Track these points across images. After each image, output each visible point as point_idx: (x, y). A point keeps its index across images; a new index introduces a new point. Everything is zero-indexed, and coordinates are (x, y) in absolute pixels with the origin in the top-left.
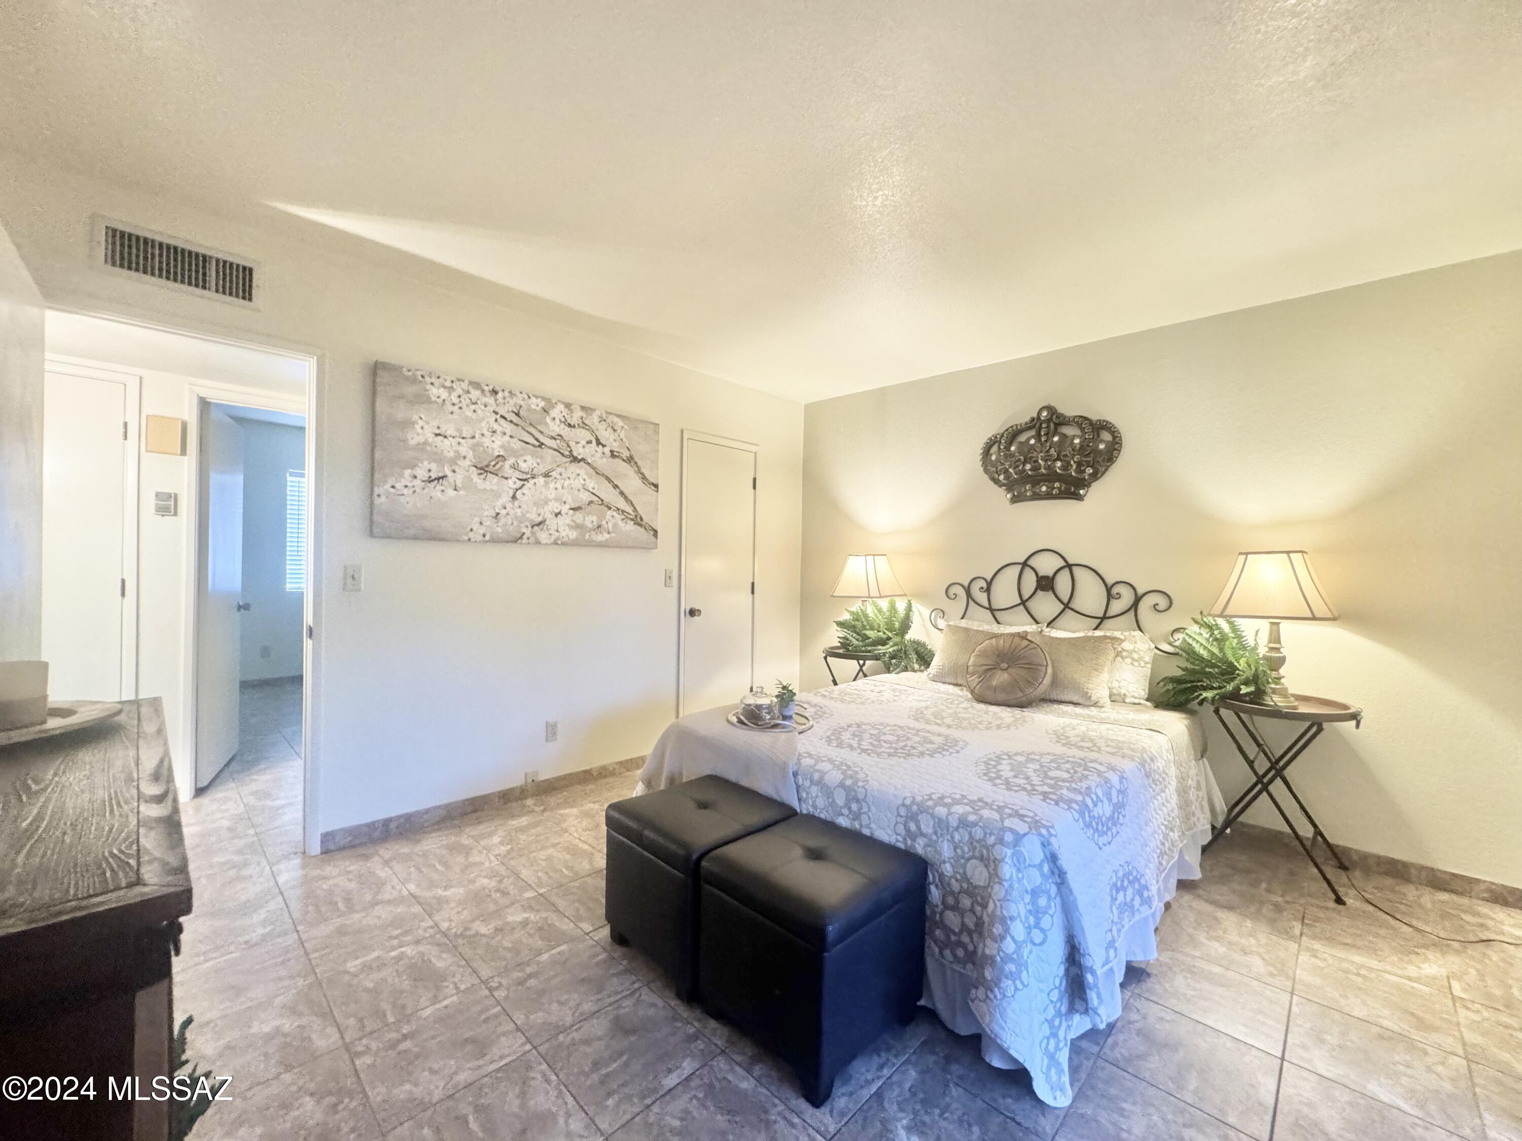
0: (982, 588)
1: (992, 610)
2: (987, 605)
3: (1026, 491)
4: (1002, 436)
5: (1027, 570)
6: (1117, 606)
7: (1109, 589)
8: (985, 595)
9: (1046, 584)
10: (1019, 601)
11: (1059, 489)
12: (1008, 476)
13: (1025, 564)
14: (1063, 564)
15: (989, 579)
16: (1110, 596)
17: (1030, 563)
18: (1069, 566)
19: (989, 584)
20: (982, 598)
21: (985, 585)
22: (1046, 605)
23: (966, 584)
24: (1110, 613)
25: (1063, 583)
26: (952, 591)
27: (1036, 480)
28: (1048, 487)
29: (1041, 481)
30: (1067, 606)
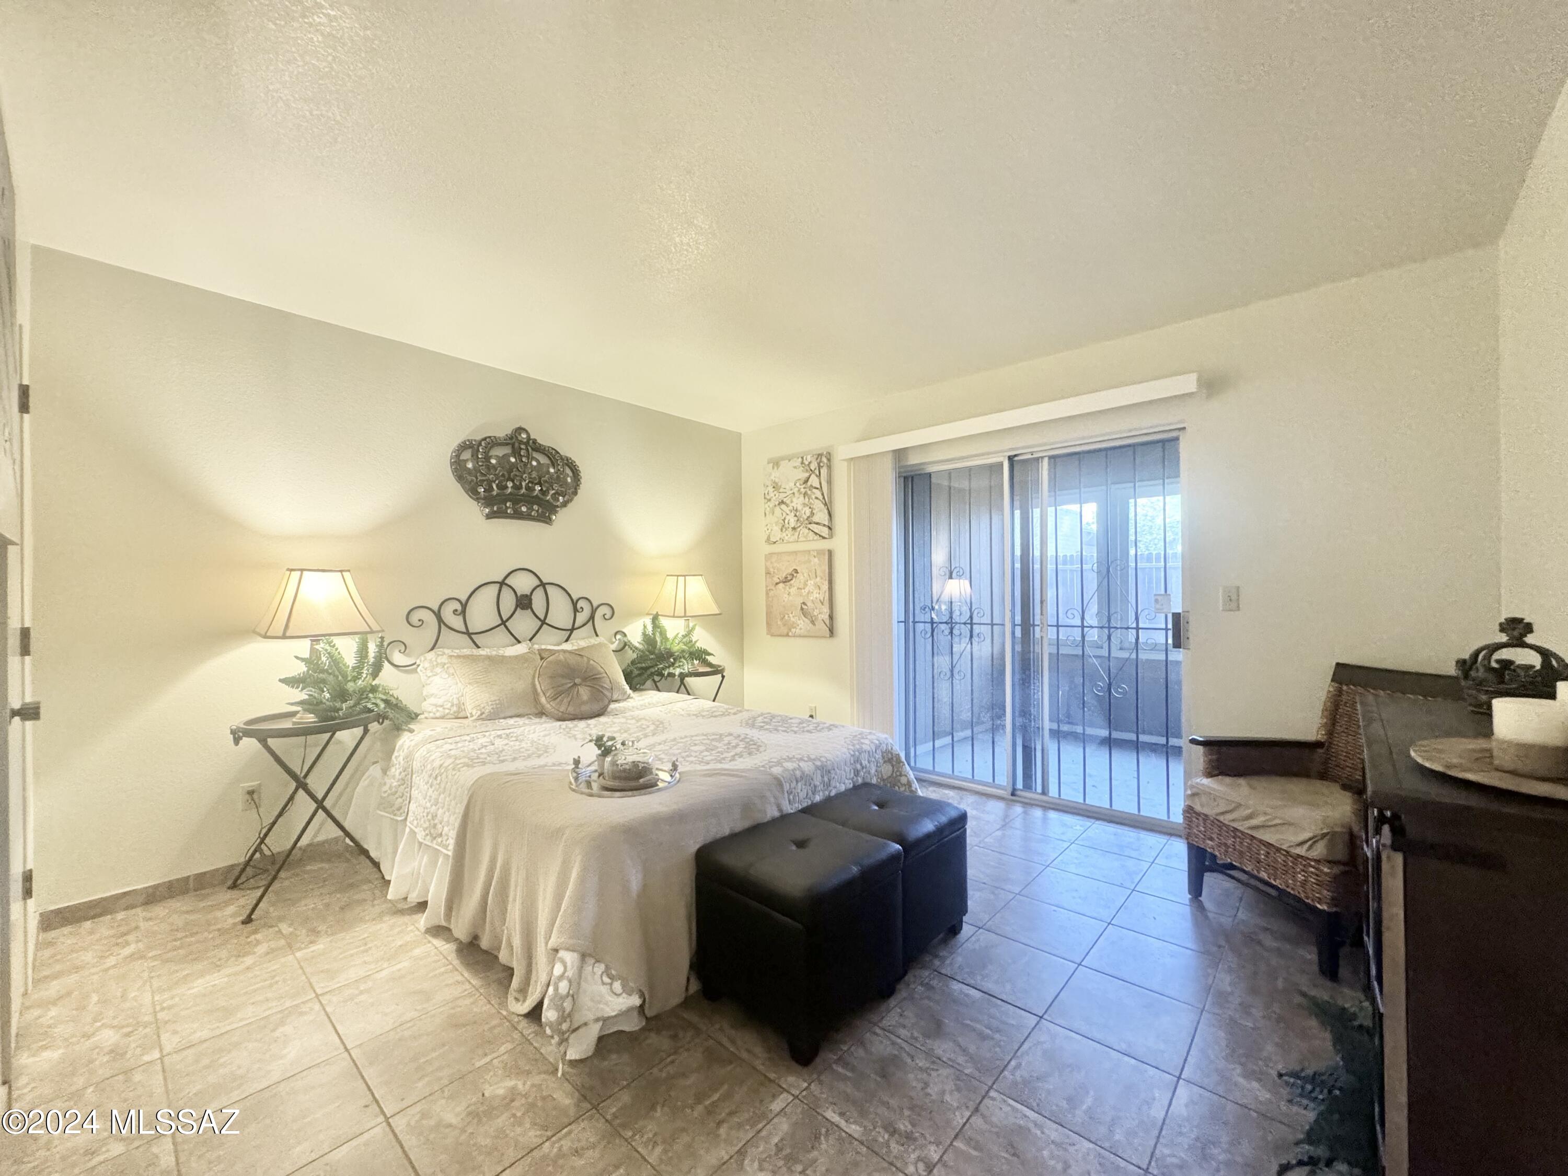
0: (456, 610)
1: (469, 634)
2: (464, 630)
3: (507, 508)
4: (480, 444)
5: (505, 588)
6: (582, 618)
7: (574, 604)
8: (461, 618)
9: (524, 602)
10: (500, 622)
11: (537, 511)
12: (489, 490)
13: (502, 584)
14: (538, 583)
15: (463, 598)
16: (576, 610)
17: (507, 581)
18: (543, 585)
19: (464, 606)
20: (457, 623)
21: (459, 607)
22: (523, 623)
23: (436, 608)
24: (576, 625)
25: (538, 602)
26: (414, 618)
27: (516, 500)
28: (528, 509)
29: (521, 501)
30: (543, 622)
